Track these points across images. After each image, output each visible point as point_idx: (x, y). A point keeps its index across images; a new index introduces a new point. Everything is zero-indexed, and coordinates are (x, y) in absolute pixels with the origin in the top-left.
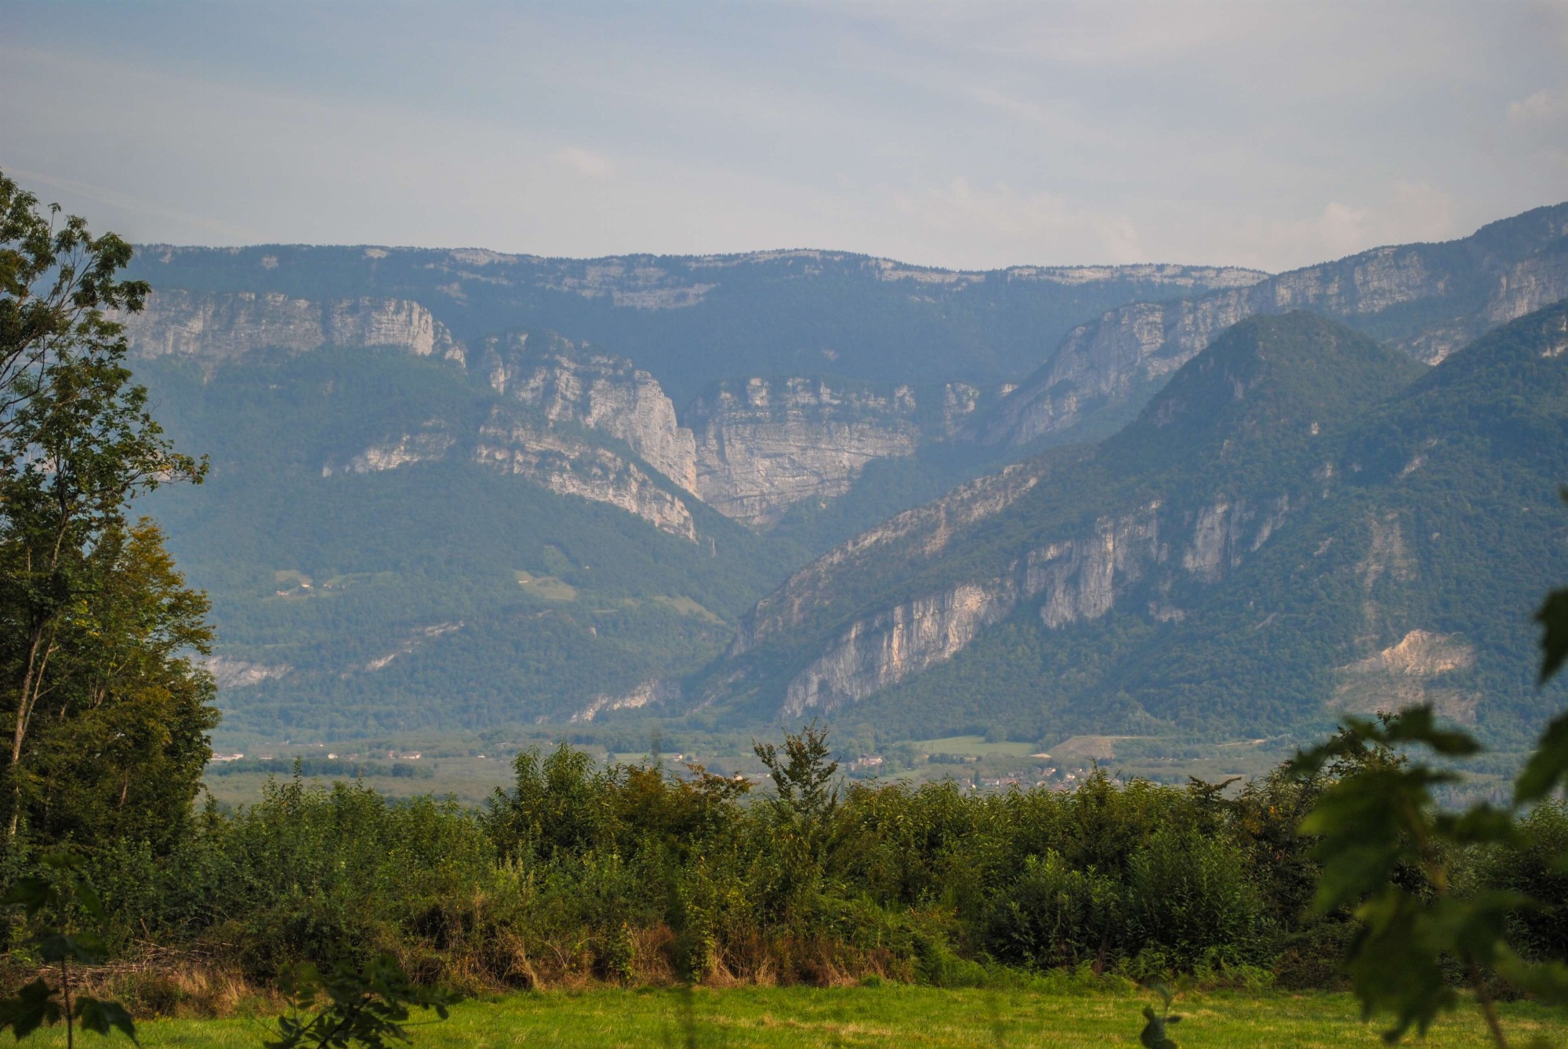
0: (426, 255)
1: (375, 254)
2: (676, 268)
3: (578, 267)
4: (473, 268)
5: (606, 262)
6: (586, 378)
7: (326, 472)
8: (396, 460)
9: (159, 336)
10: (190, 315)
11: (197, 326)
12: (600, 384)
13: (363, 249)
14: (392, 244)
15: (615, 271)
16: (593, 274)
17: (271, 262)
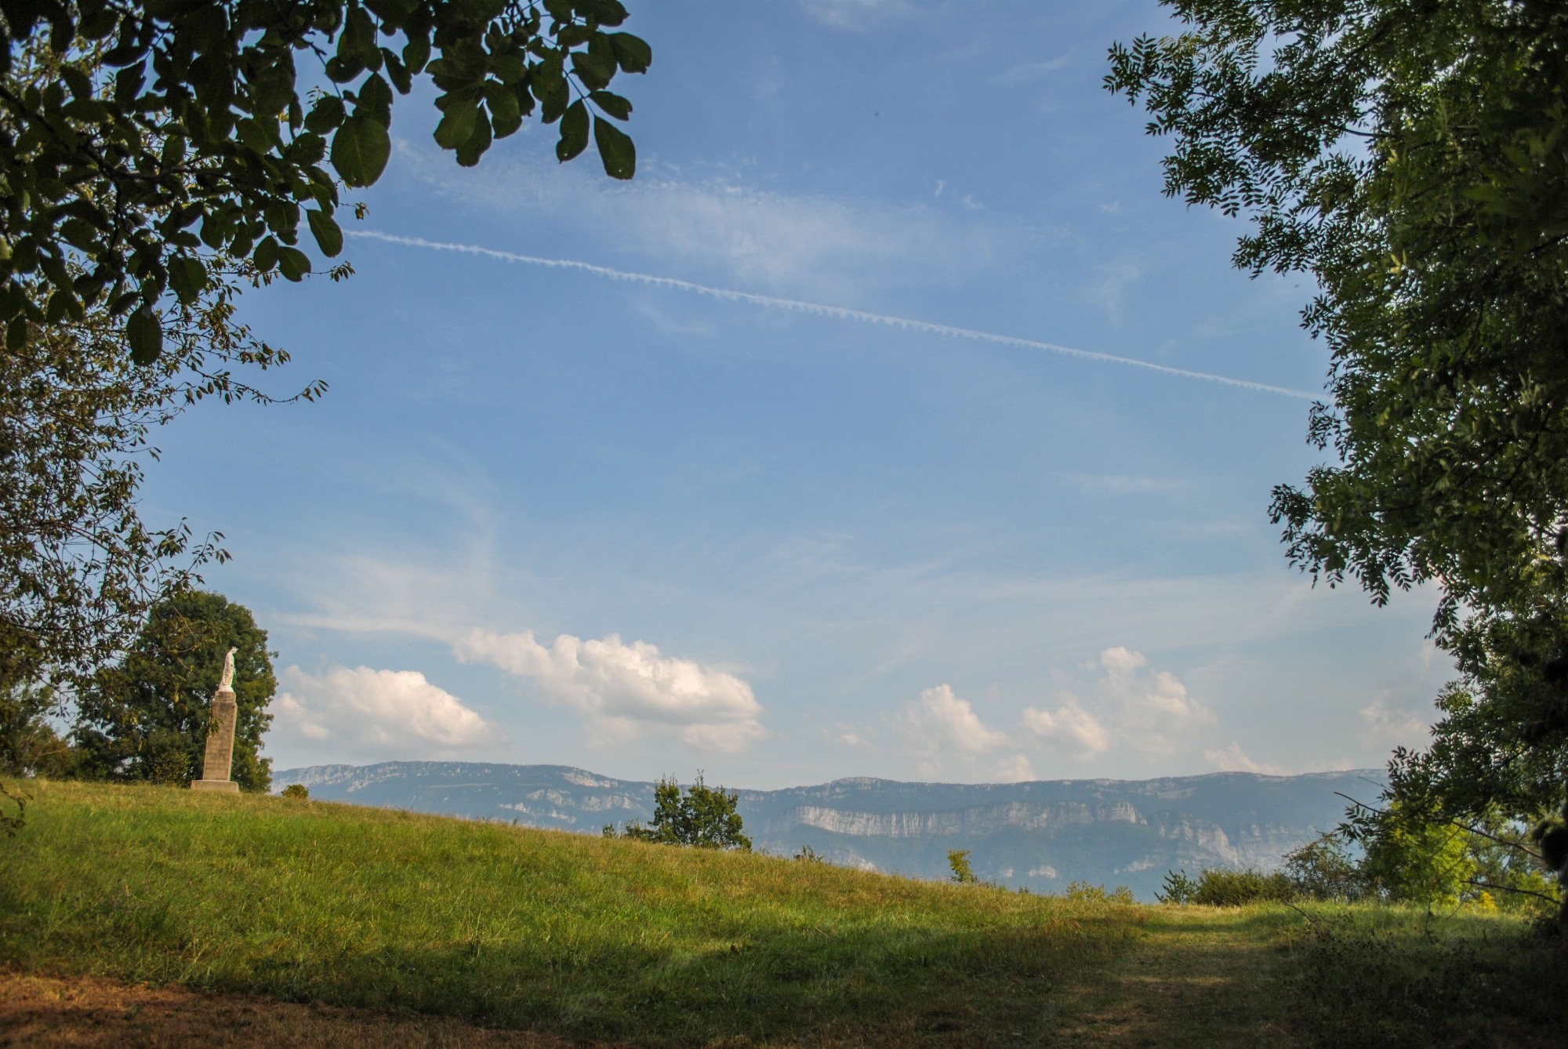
0: (1091, 782)
1: (1067, 783)
2: (1179, 782)
3: (1143, 784)
4: (1104, 787)
5: (1152, 781)
6: (1195, 828)
7: (1116, 872)
8: (1145, 866)
9: (1032, 821)
10: (1042, 812)
11: (1044, 816)
12: (1200, 830)
13: (1062, 781)
14: (1072, 779)
15: (1157, 784)
16: (1149, 786)
17: (1027, 788)
